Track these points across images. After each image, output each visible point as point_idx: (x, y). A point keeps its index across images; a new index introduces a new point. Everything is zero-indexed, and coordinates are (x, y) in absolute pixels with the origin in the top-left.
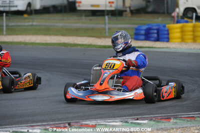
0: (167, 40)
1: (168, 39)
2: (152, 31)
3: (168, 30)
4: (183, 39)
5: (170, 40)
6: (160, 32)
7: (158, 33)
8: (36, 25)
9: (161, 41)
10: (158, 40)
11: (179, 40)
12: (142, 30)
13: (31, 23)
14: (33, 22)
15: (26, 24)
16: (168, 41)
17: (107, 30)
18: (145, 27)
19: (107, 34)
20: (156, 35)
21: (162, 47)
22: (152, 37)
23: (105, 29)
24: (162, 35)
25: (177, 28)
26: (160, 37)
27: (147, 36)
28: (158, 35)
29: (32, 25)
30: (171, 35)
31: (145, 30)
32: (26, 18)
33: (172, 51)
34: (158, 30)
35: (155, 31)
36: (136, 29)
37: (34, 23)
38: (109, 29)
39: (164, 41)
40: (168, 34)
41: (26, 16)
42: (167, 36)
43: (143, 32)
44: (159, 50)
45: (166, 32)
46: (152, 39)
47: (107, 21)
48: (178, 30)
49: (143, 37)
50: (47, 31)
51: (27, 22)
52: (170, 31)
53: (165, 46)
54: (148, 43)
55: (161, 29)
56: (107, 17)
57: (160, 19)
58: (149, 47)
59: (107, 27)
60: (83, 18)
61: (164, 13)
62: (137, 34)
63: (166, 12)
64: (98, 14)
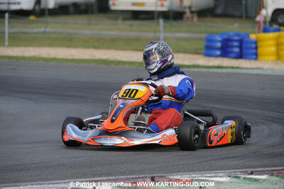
0: (254, 57)
1: (256, 56)
2: (230, 44)
3: (256, 43)
4: (279, 56)
5: (259, 57)
6: (244, 45)
7: (241, 47)
8: (50, 33)
9: (246, 58)
10: (240, 56)
11: (273, 58)
12: (217, 41)
13: (42, 30)
14: (46, 27)
15: (36, 30)
16: (256, 59)
18: (219, 39)
20: (237, 50)
21: (249, 66)
22: (232, 52)
24: (245, 50)
25: (270, 39)
26: (244, 52)
27: (225, 52)
28: (241, 50)
29: (44, 32)
30: (260, 50)
31: (220, 41)
32: (33, 22)
34: (241, 42)
35: (236, 44)
36: (208, 40)
37: (48, 30)
38: (165, 39)
39: (250, 59)
40: (256, 48)
41: (32, 18)
42: (254, 51)
43: (219, 45)
45: (254, 46)
46: (233, 55)
47: (162, 27)
48: (272, 42)
49: (218, 53)
50: (69, 41)
51: (35, 27)
52: (259, 44)
53: (253, 66)
54: (226, 62)
55: (245, 40)
56: (161, 21)
57: (236, 25)
58: (232, 68)
59: (162, 36)
60: (120, 22)
61: (241, 17)
62: (208, 48)
63: (244, 15)
64: (142, 16)
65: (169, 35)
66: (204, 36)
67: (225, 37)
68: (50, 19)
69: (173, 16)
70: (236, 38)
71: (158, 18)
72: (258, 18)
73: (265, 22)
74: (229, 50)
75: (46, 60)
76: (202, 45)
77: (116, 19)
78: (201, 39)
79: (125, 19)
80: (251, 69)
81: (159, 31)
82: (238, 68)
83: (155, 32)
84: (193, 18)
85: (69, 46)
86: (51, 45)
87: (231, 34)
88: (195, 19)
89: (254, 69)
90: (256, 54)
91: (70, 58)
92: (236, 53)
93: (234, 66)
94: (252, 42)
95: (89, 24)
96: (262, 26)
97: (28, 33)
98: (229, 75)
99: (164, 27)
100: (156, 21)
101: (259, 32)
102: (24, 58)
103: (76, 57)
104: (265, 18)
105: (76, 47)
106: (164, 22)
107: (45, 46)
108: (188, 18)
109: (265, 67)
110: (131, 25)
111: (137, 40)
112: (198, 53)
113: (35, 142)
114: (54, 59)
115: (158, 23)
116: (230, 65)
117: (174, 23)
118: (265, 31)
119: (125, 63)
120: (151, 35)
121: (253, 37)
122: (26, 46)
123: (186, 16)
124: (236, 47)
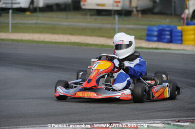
0: (180, 42)
1: (181, 41)
2: (163, 33)
3: (181, 32)
5: (184, 42)
6: (173, 34)
7: (171, 35)
8: (40, 24)
9: (175, 43)
10: (170, 41)
11: (193, 43)
12: (155, 31)
13: (34, 21)
14: (37, 20)
15: (30, 22)
16: (181, 43)
17: (117, 30)
18: (156, 29)
20: (168, 37)
21: (177, 48)
22: (165, 39)
23: (114, 29)
24: (174, 37)
25: (191, 30)
26: (173, 38)
27: (160, 38)
28: (171, 37)
29: (36, 23)
30: (184, 37)
31: (158, 31)
32: (28, 16)
34: (171, 32)
35: (168, 33)
36: (149, 30)
37: (39, 22)
38: (119, 29)
39: (177, 43)
40: (182, 36)
41: (28, 13)
42: (180, 38)
43: (156, 33)
44: (177, 52)
45: (180, 34)
46: (165, 41)
48: (192, 32)
49: (156, 39)
50: (53, 30)
51: (30, 19)
52: (184, 33)
53: (180, 48)
54: (161, 45)
55: (174, 30)
56: (117, 17)
57: (168, 20)
58: (165, 49)
59: (117, 27)
60: (88, 17)
61: (171, 14)
62: (148, 35)
63: (173, 13)
64: (103, 13)
66: (146, 27)
67: (161, 28)
68: (40, 14)
69: (125, 13)
70: (168, 29)
71: (114, 15)
72: (183, 16)
74: (163, 37)
75: (38, 42)
76: (145, 33)
77: (86, 15)
78: (144, 29)
79: (91, 15)
80: (178, 50)
81: (115, 24)
82: (169, 49)
83: (112, 24)
84: (138, 15)
85: (53, 33)
86: (41, 32)
87: (164, 26)
88: (140, 15)
89: (180, 50)
91: (54, 41)
92: (168, 39)
93: (166, 48)
94: (178, 32)
95: (67, 18)
97: (25, 24)
98: (163, 54)
99: (119, 20)
100: (113, 16)
102: (22, 41)
103: (58, 41)
105: (58, 34)
106: (119, 17)
107: (36, 32)
108: (135, 15)
109: (188, 49)
110: (96, 19)
111: (100, 29)
112: (142, 39)
113: (29, 99)
114: (43, 42)
115: (115, 18)
116: (164, 47)
117: (125, 18)
118: (188, 24)
119: (91, 45)
120: (109, 26)
121: (179, 28)
122: (24, 32)
123: (133, 14)
124: (168, 35)
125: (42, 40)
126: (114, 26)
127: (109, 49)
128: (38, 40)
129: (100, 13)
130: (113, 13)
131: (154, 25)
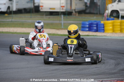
0: (103, 31)
1: (104, 31)
2: (92, 25)
3: (104, 25)
4: (114, 31)
6: (98, 26)
7: (97, 27)
8: (14, 21)
9: (99, 32)
10: (97, 31)
11: (111, 31)
13: (11, 20)
14: (12, 19)
15: (8, 20)
16: (104, 32)
17: (63, 24)
18: (88, 23)
19: (63, 27)
20: (95, 28)
21: (101, 35)
23: (61, 24)
25: (110, 23)
26: (98, 29)
27: (90, 29)
28: (97, 28)
29: (12, 21)
30: (106, 28)
32: (6, 17)
33: (109, 38)
34: (97, 25)
36: (83, 24)
37: (13, 20)
38: (64, 24)
39: (101, 32)
40: (104, 27)
41: (6, 15)
42: (103, 28)
43: (87, 26)
45: (103, 26)
46: (93, 30)
47: (62, 19)
48: (111, 25)
49: (87, 29)
52: (105, 25)
53: (102, 35)
54: (91, 33)
55: (99, 24)
56: (62, 16)
57: (95, 17)
58: (93, 36)
59: (62, 22)
60: (44, 16)
61: (97, 14)
62: (83, 27)
63: (98, 13)
64: (54, 14)
65: (66, 22)
66: (81, 22)
67: (90, 22)
68: (14, 16)
69: (68, 14)
70: (95, 23)
71: (61, 15)
73: (107, 16)
74: (92, 28)
75: (13, 33)
77: (43, 15)
78: (80, 24)
79: (46, 15)
80: (102, 36)
81: (61, 20)
82: (96, 36)
83: (60, 20)
84: (76, 14)
85: (22, 27)
86: (14, 27)
87: (93, 21)
88: (77, 15)
89: (103, 36)
90: (104, 30)
91: (23, 32)
92: (95, 29)
93: (94, 35)
94: (102, 25)
95: (31, 17)
96: (106, 17)
97: (5, 21)
98: (92, 39)
99: (64, 18)
100: (60, 16)
101: (105, 20)
102: (2, 32)
103: (25, 32)
104: (107, 14)
105: (25, 27)
106: (64, 16)
107: (12, 27)
108: (74, 14)
109: (108, 35)
110: (49, 18)
111: (52, 24)
114: (16, 33)
115: (61, 16)
116: (92, 35)
117: (68, 17)
118: (108, 20)
120: (58, 22)
121: (102, 22)
122: (3, 27)
123: (73, 14)
124: (95, 27)
125: (15, 31)
126: (61, 21)
127: (58, 36)
128: (12, 31)
129: (52, 14)
130: (60, 14)
131: (87, 21)
